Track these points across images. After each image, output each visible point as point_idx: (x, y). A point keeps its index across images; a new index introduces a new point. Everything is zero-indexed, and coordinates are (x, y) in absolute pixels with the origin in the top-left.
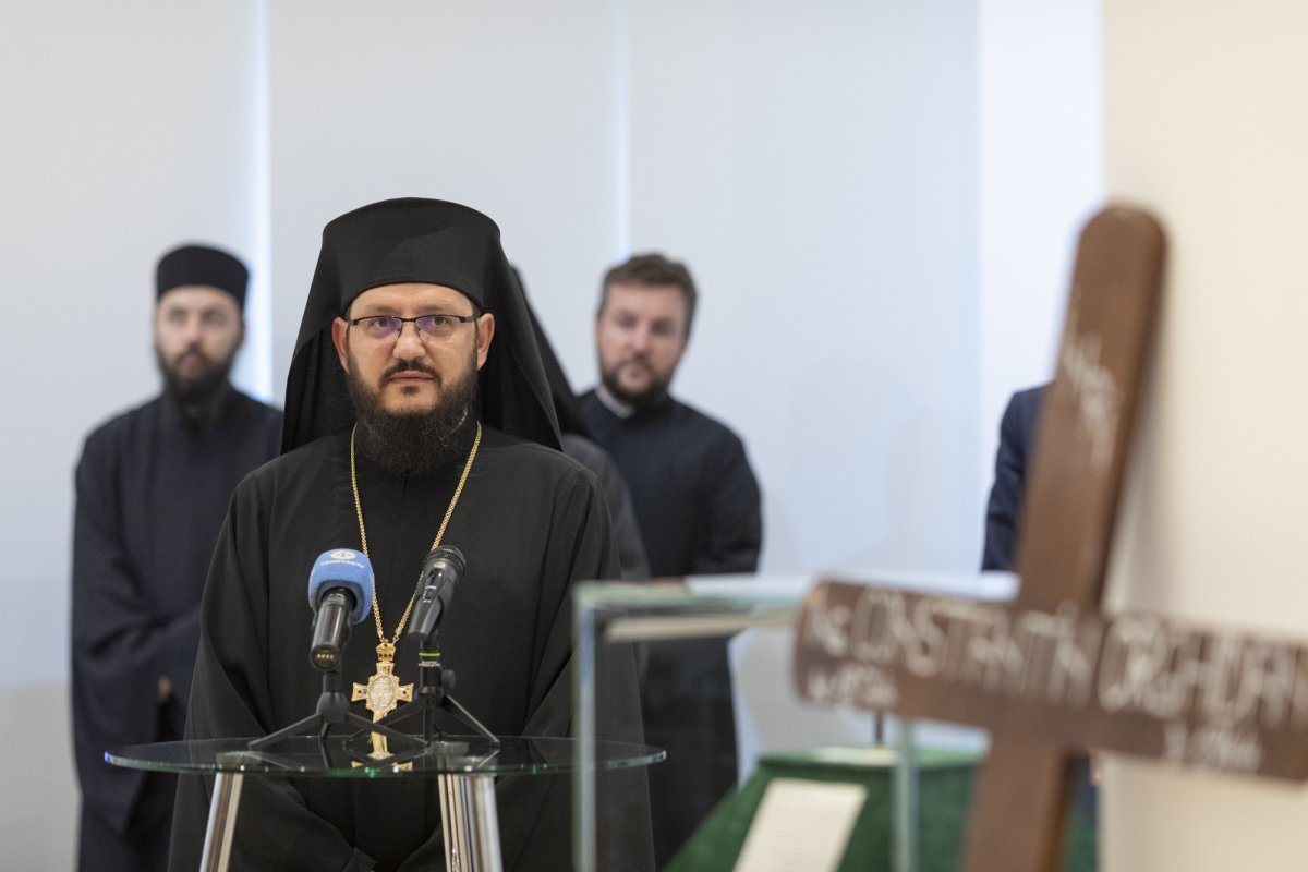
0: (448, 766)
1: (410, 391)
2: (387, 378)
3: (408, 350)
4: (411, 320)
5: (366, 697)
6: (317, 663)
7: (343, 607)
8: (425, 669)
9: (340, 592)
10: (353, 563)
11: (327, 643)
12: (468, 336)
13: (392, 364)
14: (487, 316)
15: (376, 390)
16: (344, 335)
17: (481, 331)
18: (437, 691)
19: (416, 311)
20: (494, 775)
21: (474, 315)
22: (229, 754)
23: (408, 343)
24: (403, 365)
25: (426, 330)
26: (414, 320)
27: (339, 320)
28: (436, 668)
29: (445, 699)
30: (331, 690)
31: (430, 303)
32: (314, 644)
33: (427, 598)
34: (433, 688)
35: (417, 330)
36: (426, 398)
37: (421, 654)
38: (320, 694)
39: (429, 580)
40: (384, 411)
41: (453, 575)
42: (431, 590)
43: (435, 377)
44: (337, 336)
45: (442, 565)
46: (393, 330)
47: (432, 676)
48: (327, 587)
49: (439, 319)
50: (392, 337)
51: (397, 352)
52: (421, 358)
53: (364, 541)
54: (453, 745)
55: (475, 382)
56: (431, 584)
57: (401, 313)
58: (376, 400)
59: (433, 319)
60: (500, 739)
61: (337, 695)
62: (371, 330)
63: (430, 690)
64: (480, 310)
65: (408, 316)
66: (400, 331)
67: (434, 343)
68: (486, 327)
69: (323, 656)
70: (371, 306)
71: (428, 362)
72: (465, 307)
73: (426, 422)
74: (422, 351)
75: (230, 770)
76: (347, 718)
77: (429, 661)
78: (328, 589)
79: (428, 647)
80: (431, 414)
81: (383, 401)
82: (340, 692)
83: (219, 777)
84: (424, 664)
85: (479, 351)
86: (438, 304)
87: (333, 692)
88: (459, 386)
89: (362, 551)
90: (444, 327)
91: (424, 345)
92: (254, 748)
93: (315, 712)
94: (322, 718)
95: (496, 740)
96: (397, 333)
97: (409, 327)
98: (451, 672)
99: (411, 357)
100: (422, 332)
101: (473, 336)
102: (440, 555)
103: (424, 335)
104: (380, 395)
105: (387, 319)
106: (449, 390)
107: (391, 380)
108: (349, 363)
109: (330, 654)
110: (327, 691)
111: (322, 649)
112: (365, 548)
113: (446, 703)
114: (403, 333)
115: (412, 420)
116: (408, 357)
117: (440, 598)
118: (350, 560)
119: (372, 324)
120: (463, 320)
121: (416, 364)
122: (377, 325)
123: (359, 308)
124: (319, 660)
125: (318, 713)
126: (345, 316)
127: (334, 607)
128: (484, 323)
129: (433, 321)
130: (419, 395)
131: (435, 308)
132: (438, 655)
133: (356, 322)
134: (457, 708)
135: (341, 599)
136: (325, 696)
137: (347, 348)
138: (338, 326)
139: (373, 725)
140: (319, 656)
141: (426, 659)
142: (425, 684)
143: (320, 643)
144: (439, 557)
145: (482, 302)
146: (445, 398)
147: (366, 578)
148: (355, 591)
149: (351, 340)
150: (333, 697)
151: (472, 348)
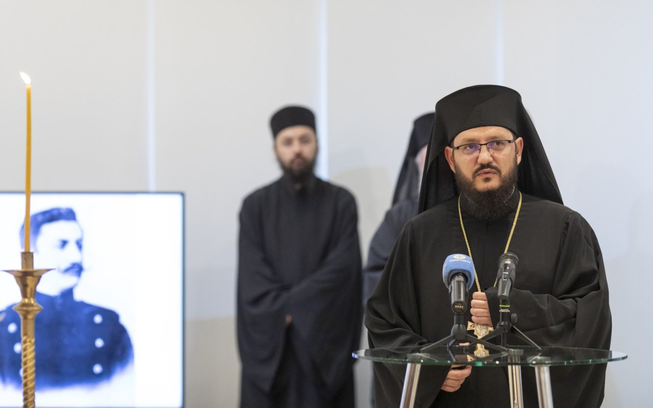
0: (514, 361)
1: (487, 180)
2: (476, 173)
3: (485, 159)
4: (485, 144)
5: (474, 329)
6: (455, 310)
7: (463, 282)
8: (503, 313)
9: (461, 275)
10: (465, 261)
11: (459, 300)
12: (512, 149)
13: (477, 167)
14: (520, 139)
15: (471, 180)
16: (451, 155)
17: (517, 146)
18: (509, 324)
19: (487, 140)
20: (549, 365)
21: (514, 139)
22: (413, 354)
23: (485, 155)
24: (483, 166)
25: (492, 148)
26: (486, 144)
27: (448, 148)
28: (508, 313)
29: (512, 327)
30: (458, 323)
31: (493, 135)
32: (453, 302)
33: (505, 278)
34: (507, 323)
35: (488, 149)
36: (495, 183)
37: (500, 306)
38: (453, 324)
39: (503, 269)
40: (475, 189)
41: (514, 266)
42: (505, 274)
43: (498, 171)
44: (447, 155)
45: (508, 262)
46: (476, 150)
47: (507, 316)
48: (454, 272)
49: (498, 143)
50: (476, 154)
51: (479, 161)
52: (491, 163)
53: (469, 251)
54: (516, 350)
55: (517, 171)
56: (505, 271)
57: (479, 141)
58: (471, 184)
59: (495, 143)
60: (541, 348)
61: (461, 325)
62: (465, 151)
63: (505, 324)
64: (516, 136)
65: (483, 142)
66: (480, 150)
67: (496, 155)
68: (519, 144)
69: (458, 306)
70: (465, 139)
71: (494, 164)
72: (509, 135)
73: (497, 195)
74: (491, 159)
75: (414, 361)
76: (466, 337)
77: (504, 309)
78: (454, 274)
79: (504, 302)
80: (498, 190)
81: (475, 185)
82: (463, 324)
83: (409, 365)
84: (502, 311)
85: (518, 156)
86: (497, 135)
87: (459, 324)
88: (509, 174)
89: (469, 255)
90: (501, 146)
91: (492, 156)
92: (424, 352)
93: (450, 334)
94: (454, 337)
95: (540, 349)
96: (478, 151)
97: (484, 148)
98: (515, 315)
99: (487, 163)
100: (490, 149)
101: (514, 149)
102: (507, 257)
103: (492, 151)
104: (473, 182)
105: (473, 145)
106: (505, 177)
107: (479, 175)
108: (455, 168)
109: (461, 305)
110: (456, 324)
111: (457, 303)
112: (470, 254)
113: (513, 330)
114: (482, 150)
115: (490, 193)
116: (485, 163)
117: (510, 278)
118: (464, 259)
119: (465, 148)
120: (510, 142)
121: (488, 165)
122: (468, 148)
123: (459, 140)
124: (456, 308)
125: (452, 334)
126: (451, 145)
127: (459, 282)
128: (518, 143)
129: (495, 144)
130: (491, 181)
131: (495, 137)
132: (509, 306)
133: (458, 148)
134: (518, 332)
135: (461, 278)
136: (455, 326)
137: (454, 161)
138: (447, 150)
139: (478, 340)
140: (456, 306)
141: (503, 308)
142: (502, 321)
143: (456, 300)
144: (507, 258)
145: (516, 131)
146: (503, 181)
147: (472, 268)
148: (467, 275)
149: (455, 156)
150: (459, 327)
151: (514, 155)
